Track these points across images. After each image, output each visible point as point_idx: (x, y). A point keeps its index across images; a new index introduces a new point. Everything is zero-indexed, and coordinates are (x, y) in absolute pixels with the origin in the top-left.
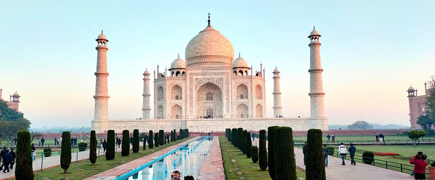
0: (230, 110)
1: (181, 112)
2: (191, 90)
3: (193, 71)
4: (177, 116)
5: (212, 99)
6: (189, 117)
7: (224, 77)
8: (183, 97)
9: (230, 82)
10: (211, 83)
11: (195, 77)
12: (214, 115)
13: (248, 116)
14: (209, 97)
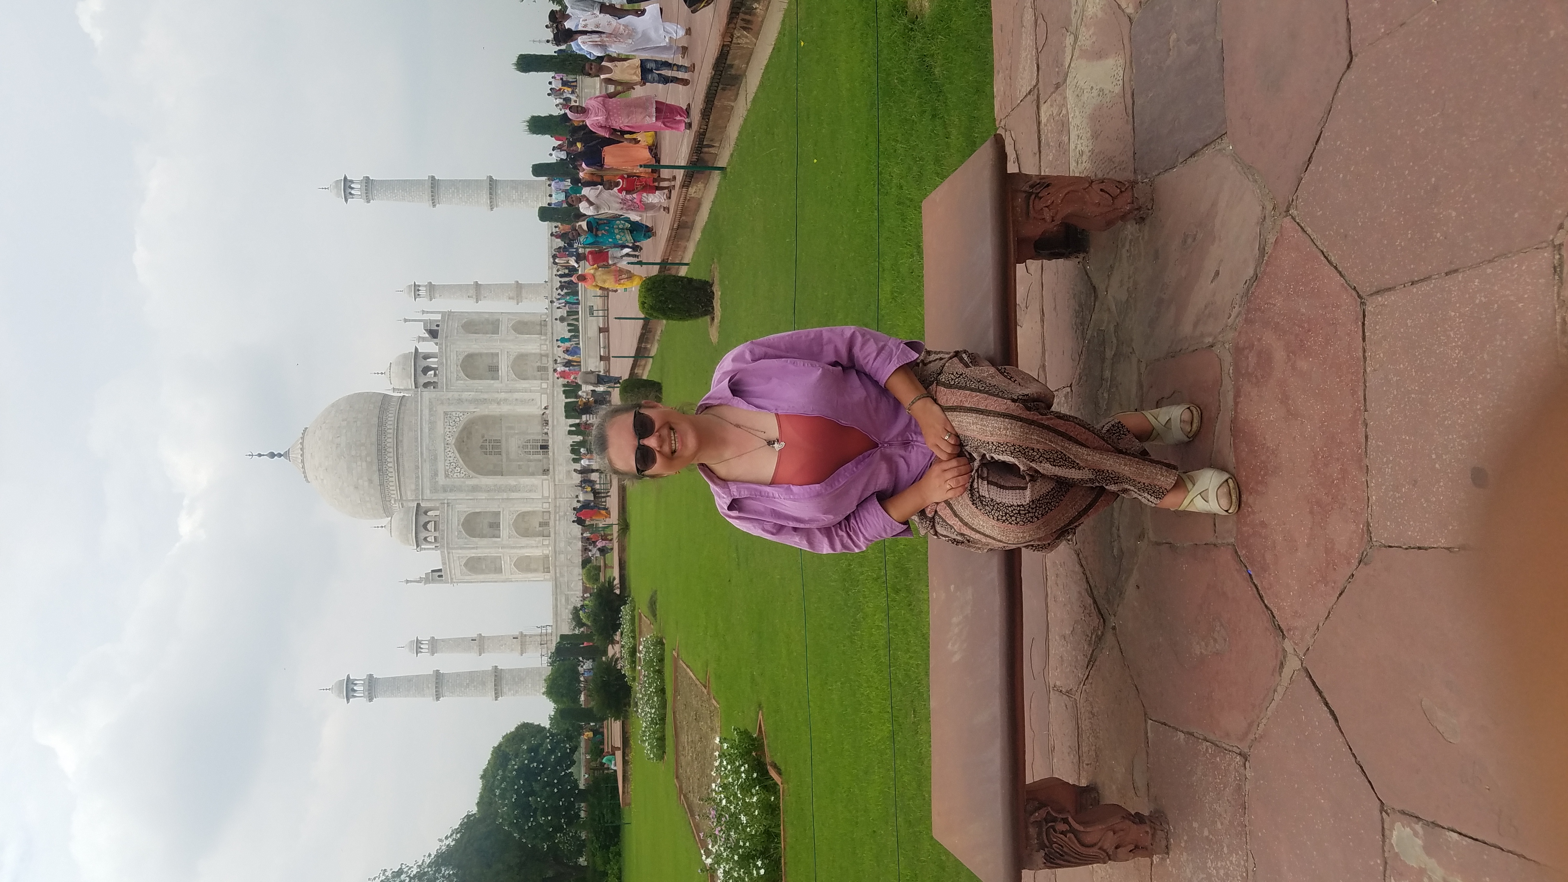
0: (527, 396)
1: (534, 512)
2: (475, 489)
3: (427, 484)
4: (541, 525)
5: (499, 441)
6: (546, 494)
7: (441, 410)
8: (493, 508)
9: (456, 395)
10: (457, 439)
11: (441, 480)
12: (540, 437)
13: (542, 355)
14: (493, 447)
